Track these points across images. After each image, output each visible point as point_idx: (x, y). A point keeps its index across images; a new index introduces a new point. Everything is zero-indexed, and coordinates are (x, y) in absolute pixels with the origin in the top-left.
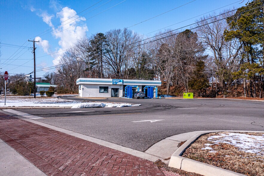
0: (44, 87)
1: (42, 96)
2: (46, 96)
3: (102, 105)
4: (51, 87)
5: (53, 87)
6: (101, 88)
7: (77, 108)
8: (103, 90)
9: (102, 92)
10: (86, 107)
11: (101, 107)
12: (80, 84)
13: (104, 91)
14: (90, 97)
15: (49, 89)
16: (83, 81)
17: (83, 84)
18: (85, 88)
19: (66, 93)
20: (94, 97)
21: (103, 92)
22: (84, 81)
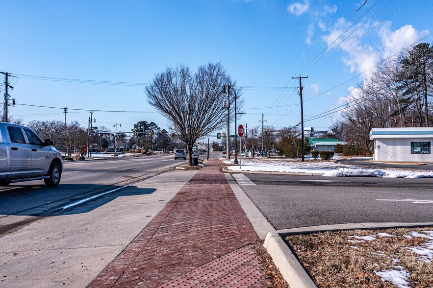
0: (328, 145)
1: (315, 159)
2: (320, 159)
3: (376, 173)
4: (338, 145)
5: (341, 145)
6: (413, 145)
7: (331, 176)
8: (418, 149)
9: (416, 153)
10: (346, 176)
11: (376, 177)
12: (375, 139)
13: (421, 150)
14: (393, 160)
15: (334, 148)
16: (377, 133)
17: (379, 139)
18: (383, 145)
19: (357, 155)
20: (401, 160)
21: (418, 153)
22: (380, 133)
